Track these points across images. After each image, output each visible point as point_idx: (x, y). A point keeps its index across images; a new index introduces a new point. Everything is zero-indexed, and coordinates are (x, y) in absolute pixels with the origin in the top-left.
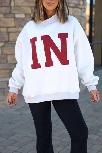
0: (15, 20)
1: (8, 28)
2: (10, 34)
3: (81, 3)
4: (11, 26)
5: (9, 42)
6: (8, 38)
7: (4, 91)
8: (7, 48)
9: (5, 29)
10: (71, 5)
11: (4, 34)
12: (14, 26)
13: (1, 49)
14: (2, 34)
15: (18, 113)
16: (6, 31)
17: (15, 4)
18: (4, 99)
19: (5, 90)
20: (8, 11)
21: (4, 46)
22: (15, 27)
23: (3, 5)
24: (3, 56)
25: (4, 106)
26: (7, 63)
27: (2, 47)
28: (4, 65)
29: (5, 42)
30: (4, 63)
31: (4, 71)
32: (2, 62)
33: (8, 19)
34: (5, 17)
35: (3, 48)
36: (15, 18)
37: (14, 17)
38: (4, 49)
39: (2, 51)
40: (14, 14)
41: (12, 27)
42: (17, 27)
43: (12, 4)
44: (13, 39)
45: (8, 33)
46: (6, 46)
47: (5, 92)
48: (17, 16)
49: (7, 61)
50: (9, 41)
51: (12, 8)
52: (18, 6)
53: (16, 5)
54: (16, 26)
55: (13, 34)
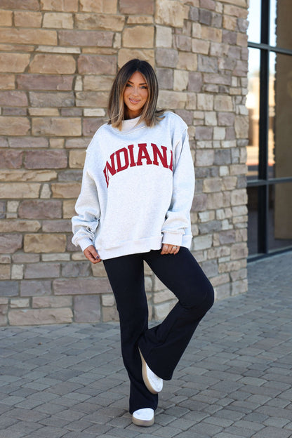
0: (82, 121)
1: (66, 138)
2: (71, 152)
3: (234, 82)
4: (75, 134)
5: (68, 171)
6: (66, 162)
7: (52, 285)
8: (65, 184)
9: (61, 141)
10: (210, 89)
11: (56, 151)
12: (80, 134)
13: (50, 187)
14: (53, 153)
15: (83, 336)
16: (62, 147)
17: (83, 86)
18: (53, 305)
19: (55, 282)
20: (68, 102)
21: (56, 180)
22: (82, 136)
23: (58, 88)
24: (54, 202)
25: (51, 321)
26: (62, 218)
27: (52, 180)
28: (54, 222)
29: (60, 171)
30: (55, 219)
31: (54, 238)
32: (51, 216)
33: (68, 120)
34: (61, 115)
35: (53, 184)
36: (83, 116)
37: (81, 114)
38: (55, 187)
39: (51, 191)
40: (82, 108)
41: (77, 137)
42: (87, 137)
43: (78, 87)
44: (77, 163)
45: (67, 150)
46: (60, 179)
47: (55, 288)
48: (88, 112)
49: (62, 214)
50: (68, 167)
51: (77, 94)
52: (90, 91)
53: (86, 88)
54: (85, 134)
55: (78, 153)
